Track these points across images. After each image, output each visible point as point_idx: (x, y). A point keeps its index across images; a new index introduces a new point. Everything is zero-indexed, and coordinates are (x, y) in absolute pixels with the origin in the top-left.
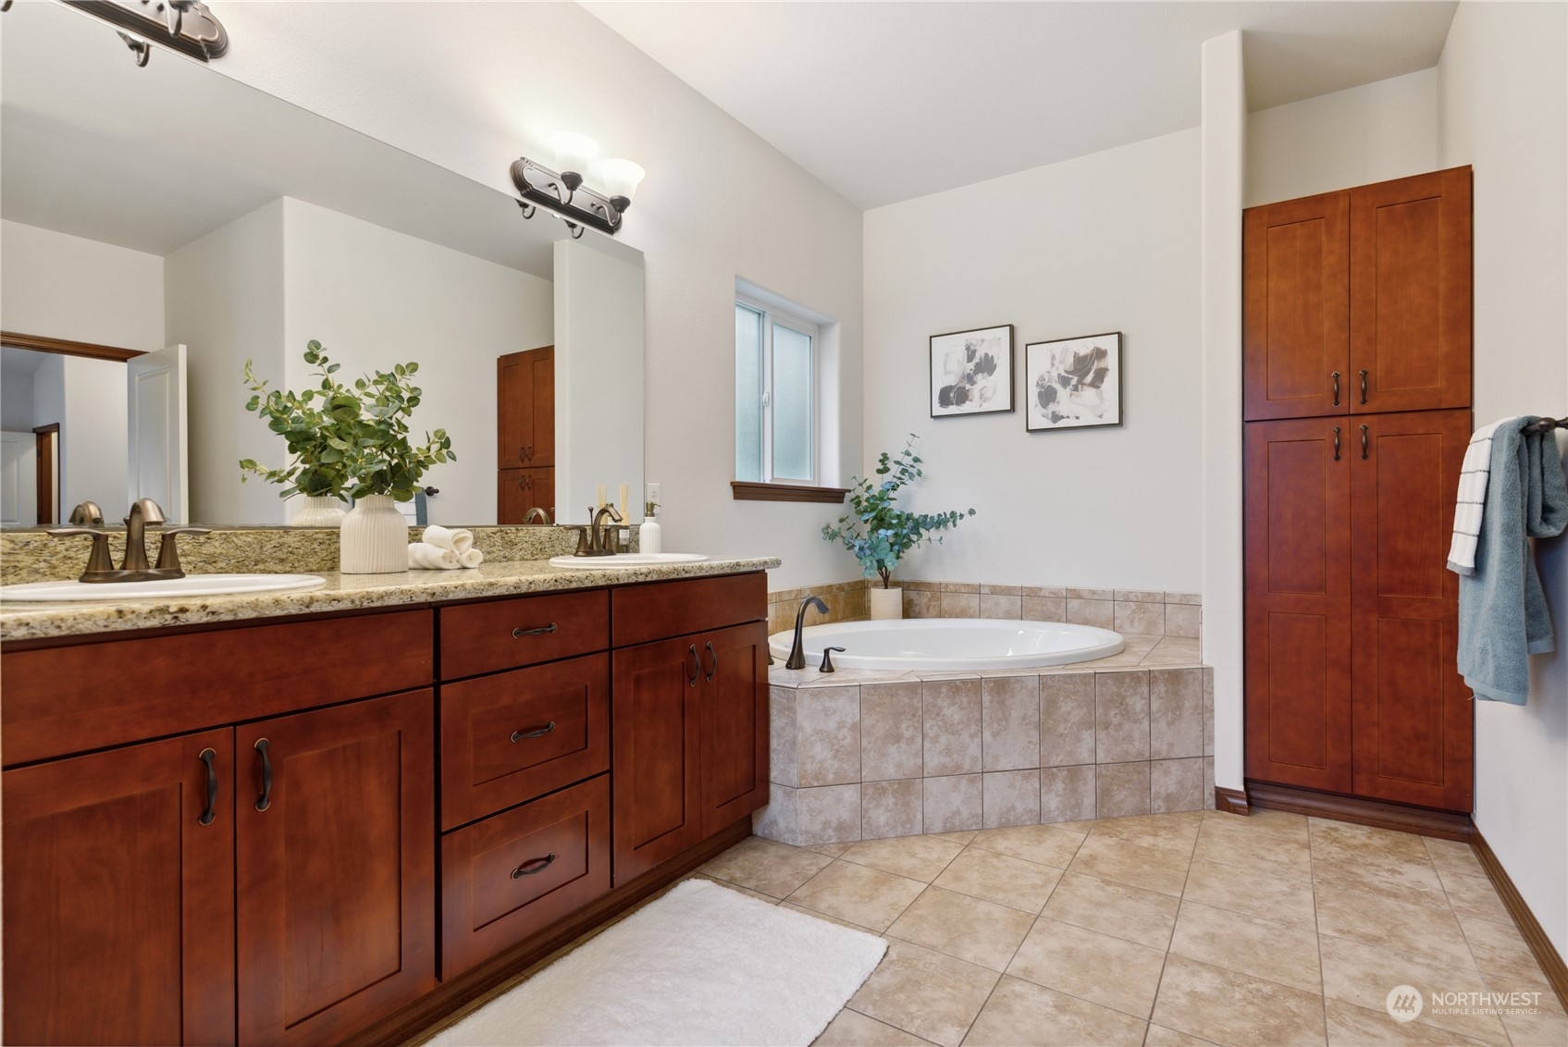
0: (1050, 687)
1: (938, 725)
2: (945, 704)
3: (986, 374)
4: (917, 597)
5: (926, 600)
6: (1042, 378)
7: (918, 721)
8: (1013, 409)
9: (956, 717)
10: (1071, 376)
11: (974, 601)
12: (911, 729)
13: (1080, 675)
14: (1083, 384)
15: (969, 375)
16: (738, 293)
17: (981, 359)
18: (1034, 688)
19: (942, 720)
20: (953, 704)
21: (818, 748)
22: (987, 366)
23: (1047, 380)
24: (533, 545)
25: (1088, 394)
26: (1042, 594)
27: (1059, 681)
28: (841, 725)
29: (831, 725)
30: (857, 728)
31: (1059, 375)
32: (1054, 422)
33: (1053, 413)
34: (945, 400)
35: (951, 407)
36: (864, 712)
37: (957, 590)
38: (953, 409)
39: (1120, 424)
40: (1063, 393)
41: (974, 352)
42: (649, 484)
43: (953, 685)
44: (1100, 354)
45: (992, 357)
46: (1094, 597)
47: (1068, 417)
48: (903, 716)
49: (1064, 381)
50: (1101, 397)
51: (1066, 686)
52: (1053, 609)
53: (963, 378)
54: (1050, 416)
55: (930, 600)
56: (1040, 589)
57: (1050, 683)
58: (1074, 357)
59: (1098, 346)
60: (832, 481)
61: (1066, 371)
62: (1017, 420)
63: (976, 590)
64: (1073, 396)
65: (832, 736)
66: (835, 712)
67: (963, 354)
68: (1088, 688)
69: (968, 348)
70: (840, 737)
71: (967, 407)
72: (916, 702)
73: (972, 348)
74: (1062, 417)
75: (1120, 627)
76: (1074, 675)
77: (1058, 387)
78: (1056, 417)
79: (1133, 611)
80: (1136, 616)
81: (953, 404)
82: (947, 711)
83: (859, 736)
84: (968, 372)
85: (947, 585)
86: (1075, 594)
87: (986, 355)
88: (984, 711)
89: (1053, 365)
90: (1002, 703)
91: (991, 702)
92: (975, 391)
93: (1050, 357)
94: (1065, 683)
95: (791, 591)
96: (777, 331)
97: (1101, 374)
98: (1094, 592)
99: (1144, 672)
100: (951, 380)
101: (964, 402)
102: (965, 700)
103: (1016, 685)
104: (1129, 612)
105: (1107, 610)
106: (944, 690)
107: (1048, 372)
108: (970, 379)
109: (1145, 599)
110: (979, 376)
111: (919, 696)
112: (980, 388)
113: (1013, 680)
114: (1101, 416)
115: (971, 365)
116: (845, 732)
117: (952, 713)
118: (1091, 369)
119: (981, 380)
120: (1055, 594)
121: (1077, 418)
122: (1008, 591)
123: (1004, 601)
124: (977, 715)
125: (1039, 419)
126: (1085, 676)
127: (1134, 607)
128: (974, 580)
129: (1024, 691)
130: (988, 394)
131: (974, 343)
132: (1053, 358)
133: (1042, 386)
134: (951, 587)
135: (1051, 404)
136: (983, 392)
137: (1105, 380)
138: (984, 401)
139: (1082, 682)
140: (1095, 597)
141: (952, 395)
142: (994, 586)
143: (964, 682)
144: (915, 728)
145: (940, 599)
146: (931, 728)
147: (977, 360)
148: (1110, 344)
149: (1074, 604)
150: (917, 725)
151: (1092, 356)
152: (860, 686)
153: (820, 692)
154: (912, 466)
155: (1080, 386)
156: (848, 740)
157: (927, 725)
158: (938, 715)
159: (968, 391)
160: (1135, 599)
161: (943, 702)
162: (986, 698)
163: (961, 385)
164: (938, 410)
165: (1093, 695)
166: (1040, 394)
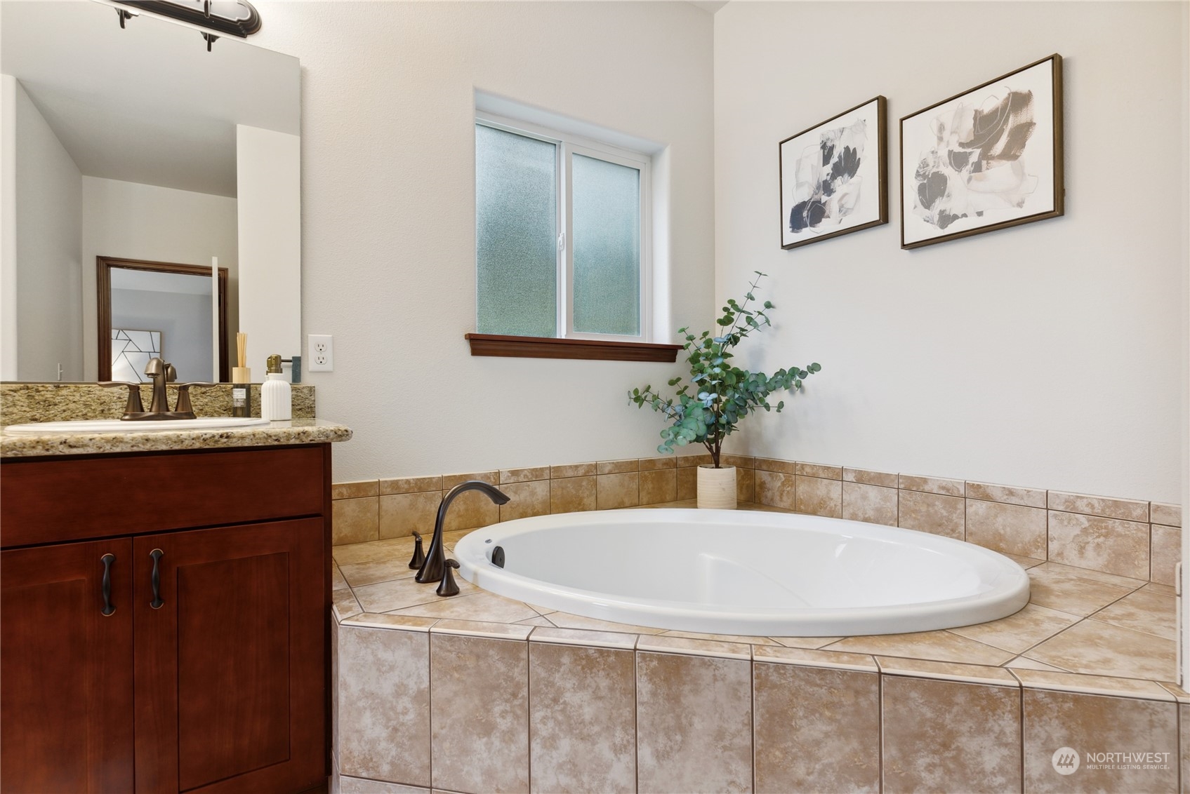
0: (774, 686)
1: (556, 720)
2: (569, 685)
3: (846, 176)
4: (769, 479)
5: (779, 484)
6: (925, 164)
7: (521, 706)
8: (885, 218)
9: (588, 712)
10: (969, 150)
11: (835, 490)
12: (509, 718)
13: (844, 672)
14: (993, 158)
15: (825, 182)
16: (479, 109)
17: (840, 157)
18: (740, 683)
19: (563, 711)
20: (581, 687)
21: (367, 719)
22: (848, 165)
23: (931, 164)
24: (86, 405)
25: (999, 172)
26: (927, 488)
27: (795, 676)
28: (400, 690)
29: (386, 688)
30: (425, 698)
31: (950, 152)
32: (943, 226)
33: (942, 212)
34: (797, 224)
35: (804, 229)
36: (435, 675)
37: (816, 473)
38: (807, 233)
39: (1059, 210)
40: (956, 179)
41: (832, 148)
42: (309, 335)
43: (582, 654)
44: (1020, 101)
45: (855, 149)
46: (1008, 500)
47: (965, 215)
48: (496, 694)
49: (958, 160)
50: (1021, 174)
51: (810, 689)
52: (945, 514)
53: (818, 188)
54: (936, 218)
55: (783, 484)
56: (925, 481)
57: (774, 677)
58: (975, 119)
59: (1014, 90)
60: (663, 336)
61: (962, 145)
62: (890, 233)
63: (837, 474)
64: (973, 181)
65: (388, 705)
66: (392, 668)
67: (818, 154)
68: (864, 703)
69: (824, 146)
70: (400, 708)
71: (825, 227)
72: (518, 674)
73: (829, 144)
74: (955, 217)
75: (1060, 554)
76: (831, 671)
77: (948, 171)
78: (945, 219)
79: (1085, 531)
80: (1090, 539)
81: (806, 226)
82: (572, 698)
83: (427, 714)
84: (825, 179)
85: (803, 466)
86: (979, 492)
87: (847, 149)
88: (640, 709)
89: (940, 139)
90: (675, 699)
91: (654, 694)
92: (832, 203)
93: (935, 129)
94: (808, 682)
95: (577, 467)
96: (575, 161)
97: (1021, 134)
98: (1011, 493)
99: (1006, 690)
100: (804, 195)
101: (820, 221)
102: (604, 683)
103: (703, 671)
104: (1077, 531)
105: (1033, 524)
106: (566, 660)
107: (933, 152)
108: (827, 188)
109: (1108, 512)
110: (839, 180)
111: (523, 664)
112: (840, 195)
113: (696, 662)
114: (1020, 205)
115: (828, 169)
116: (405, 702)
117: (581, 702)
118: (1002, 131)
119: (840, 185)
120: (948, 490)
121: (980, 214)
122: (879, 480)
123: (873, 494)
124: (627, 713)
125: (920, 226)
126: (856, 675)
127: (1086, 524)
128: (836, 463)
129: (719, 684)
130: (849, 203)
131: (831, 136)
132: (941, 128)
133: (924, 176)
134: (808, 470)
135: (938, 201)
136: (843, 202)
137: (1027, 143)
138: (845, 214)
139: (848, 688)
140: (1014, 500)
141: (805, 214)
142: (860, 471)
143: (603, 651)
144: (517, 717)
145: (793, 485)
146: (544, 720)
147: (835, 159)
148: (1039, 82)
149: (978, 508)
150: (519, 712)
151: (1004, 107)
152: (429, 632)
153: (371, 634)
154: (760, 313)
155: (984, 163)
156: (411, 717)
157: (537, 716)
158: (555, 700)
159: (825, 204)
160: (1088, 510)
161: (564, 680)
162: (644, 686)
163: (816, 197)
164: (791, 238)
165: (873, 717)
166: (922, 189)
